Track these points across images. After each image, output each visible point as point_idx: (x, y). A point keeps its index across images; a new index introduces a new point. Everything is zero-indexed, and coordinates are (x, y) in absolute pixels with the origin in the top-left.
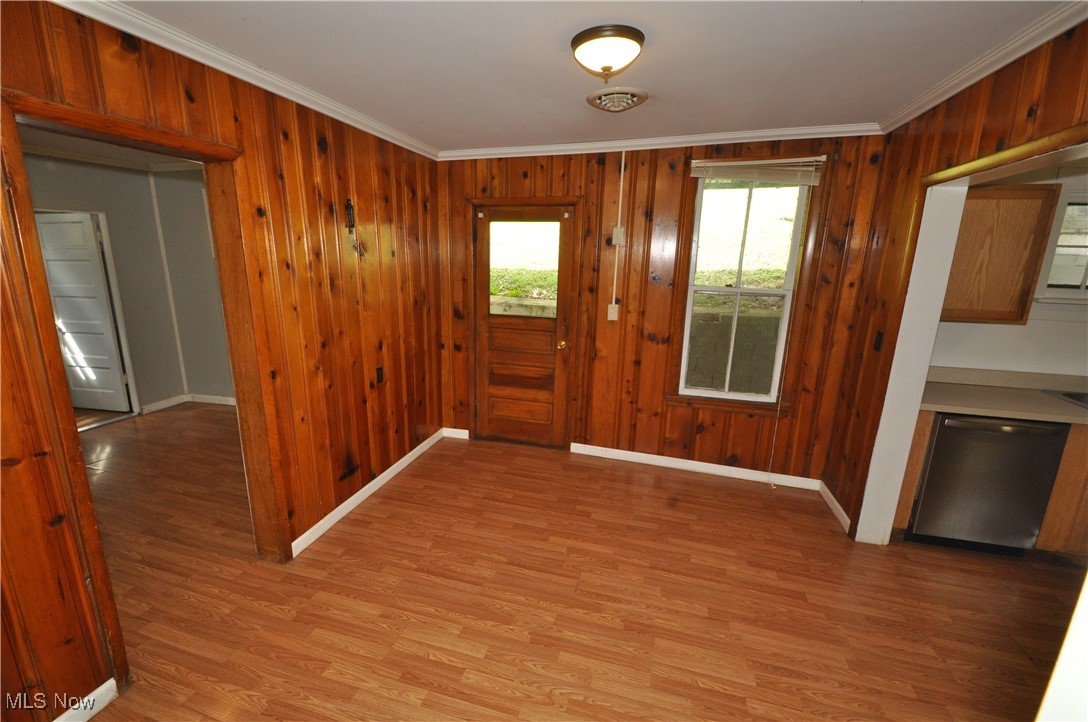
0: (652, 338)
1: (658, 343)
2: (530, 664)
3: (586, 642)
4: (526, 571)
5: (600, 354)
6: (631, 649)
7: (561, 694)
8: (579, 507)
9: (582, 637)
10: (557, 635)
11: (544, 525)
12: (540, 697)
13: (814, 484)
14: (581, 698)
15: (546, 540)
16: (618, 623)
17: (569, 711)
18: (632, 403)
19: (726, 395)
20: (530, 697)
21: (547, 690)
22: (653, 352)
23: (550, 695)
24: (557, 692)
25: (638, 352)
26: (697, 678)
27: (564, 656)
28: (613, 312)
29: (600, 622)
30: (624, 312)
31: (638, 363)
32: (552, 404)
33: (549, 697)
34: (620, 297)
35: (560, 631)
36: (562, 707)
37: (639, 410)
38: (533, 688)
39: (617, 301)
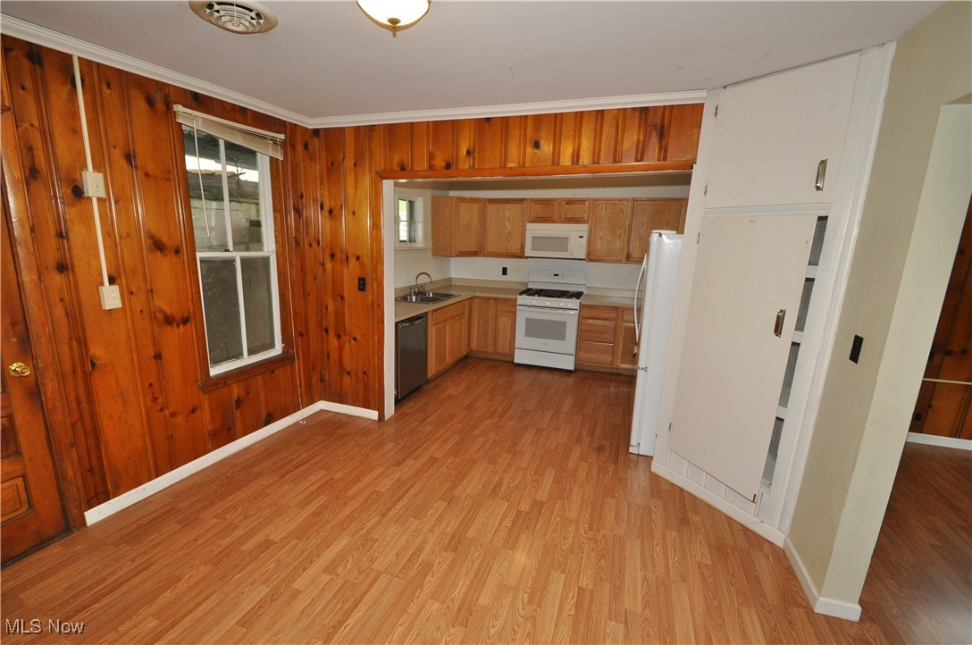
0: (169, 320)
1: (178, 326)
2: (492, 631)
3: (468, 582)
4: (351, 621)
5: (98, 363)
6: (477, 554)
7: (523, 609)
8: (247, 547)
9: (461, 583)
10: (457, 604)
11: (264, 591)
12: (529, 625)
13: (322, 405)
14: (526, 595)
15: (297, 593)
16: (449, 556)
17: (540, 605)
18: (161, 410)
19: (247, 360)
20: (529, 634)
21: (520, 619)
22: (173, 338)
23: (526, 618)
24: (522, 612)
25: (155, 343)
26: (503, 525)
27: (484, 599)
28: (111, 297)
29: (445, 567)
30: (126, 294)
31: (158, 357)
32: (24, 477)
33: (528, 618)
34: (114, 274)
35: (453, 599)
36: (536, 610)
37: (173, 415)
38: (520, 631)
39: (112, 281)
